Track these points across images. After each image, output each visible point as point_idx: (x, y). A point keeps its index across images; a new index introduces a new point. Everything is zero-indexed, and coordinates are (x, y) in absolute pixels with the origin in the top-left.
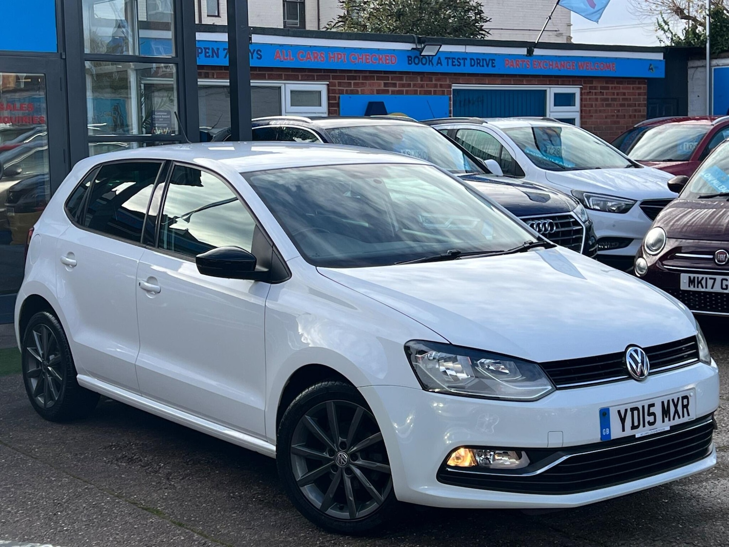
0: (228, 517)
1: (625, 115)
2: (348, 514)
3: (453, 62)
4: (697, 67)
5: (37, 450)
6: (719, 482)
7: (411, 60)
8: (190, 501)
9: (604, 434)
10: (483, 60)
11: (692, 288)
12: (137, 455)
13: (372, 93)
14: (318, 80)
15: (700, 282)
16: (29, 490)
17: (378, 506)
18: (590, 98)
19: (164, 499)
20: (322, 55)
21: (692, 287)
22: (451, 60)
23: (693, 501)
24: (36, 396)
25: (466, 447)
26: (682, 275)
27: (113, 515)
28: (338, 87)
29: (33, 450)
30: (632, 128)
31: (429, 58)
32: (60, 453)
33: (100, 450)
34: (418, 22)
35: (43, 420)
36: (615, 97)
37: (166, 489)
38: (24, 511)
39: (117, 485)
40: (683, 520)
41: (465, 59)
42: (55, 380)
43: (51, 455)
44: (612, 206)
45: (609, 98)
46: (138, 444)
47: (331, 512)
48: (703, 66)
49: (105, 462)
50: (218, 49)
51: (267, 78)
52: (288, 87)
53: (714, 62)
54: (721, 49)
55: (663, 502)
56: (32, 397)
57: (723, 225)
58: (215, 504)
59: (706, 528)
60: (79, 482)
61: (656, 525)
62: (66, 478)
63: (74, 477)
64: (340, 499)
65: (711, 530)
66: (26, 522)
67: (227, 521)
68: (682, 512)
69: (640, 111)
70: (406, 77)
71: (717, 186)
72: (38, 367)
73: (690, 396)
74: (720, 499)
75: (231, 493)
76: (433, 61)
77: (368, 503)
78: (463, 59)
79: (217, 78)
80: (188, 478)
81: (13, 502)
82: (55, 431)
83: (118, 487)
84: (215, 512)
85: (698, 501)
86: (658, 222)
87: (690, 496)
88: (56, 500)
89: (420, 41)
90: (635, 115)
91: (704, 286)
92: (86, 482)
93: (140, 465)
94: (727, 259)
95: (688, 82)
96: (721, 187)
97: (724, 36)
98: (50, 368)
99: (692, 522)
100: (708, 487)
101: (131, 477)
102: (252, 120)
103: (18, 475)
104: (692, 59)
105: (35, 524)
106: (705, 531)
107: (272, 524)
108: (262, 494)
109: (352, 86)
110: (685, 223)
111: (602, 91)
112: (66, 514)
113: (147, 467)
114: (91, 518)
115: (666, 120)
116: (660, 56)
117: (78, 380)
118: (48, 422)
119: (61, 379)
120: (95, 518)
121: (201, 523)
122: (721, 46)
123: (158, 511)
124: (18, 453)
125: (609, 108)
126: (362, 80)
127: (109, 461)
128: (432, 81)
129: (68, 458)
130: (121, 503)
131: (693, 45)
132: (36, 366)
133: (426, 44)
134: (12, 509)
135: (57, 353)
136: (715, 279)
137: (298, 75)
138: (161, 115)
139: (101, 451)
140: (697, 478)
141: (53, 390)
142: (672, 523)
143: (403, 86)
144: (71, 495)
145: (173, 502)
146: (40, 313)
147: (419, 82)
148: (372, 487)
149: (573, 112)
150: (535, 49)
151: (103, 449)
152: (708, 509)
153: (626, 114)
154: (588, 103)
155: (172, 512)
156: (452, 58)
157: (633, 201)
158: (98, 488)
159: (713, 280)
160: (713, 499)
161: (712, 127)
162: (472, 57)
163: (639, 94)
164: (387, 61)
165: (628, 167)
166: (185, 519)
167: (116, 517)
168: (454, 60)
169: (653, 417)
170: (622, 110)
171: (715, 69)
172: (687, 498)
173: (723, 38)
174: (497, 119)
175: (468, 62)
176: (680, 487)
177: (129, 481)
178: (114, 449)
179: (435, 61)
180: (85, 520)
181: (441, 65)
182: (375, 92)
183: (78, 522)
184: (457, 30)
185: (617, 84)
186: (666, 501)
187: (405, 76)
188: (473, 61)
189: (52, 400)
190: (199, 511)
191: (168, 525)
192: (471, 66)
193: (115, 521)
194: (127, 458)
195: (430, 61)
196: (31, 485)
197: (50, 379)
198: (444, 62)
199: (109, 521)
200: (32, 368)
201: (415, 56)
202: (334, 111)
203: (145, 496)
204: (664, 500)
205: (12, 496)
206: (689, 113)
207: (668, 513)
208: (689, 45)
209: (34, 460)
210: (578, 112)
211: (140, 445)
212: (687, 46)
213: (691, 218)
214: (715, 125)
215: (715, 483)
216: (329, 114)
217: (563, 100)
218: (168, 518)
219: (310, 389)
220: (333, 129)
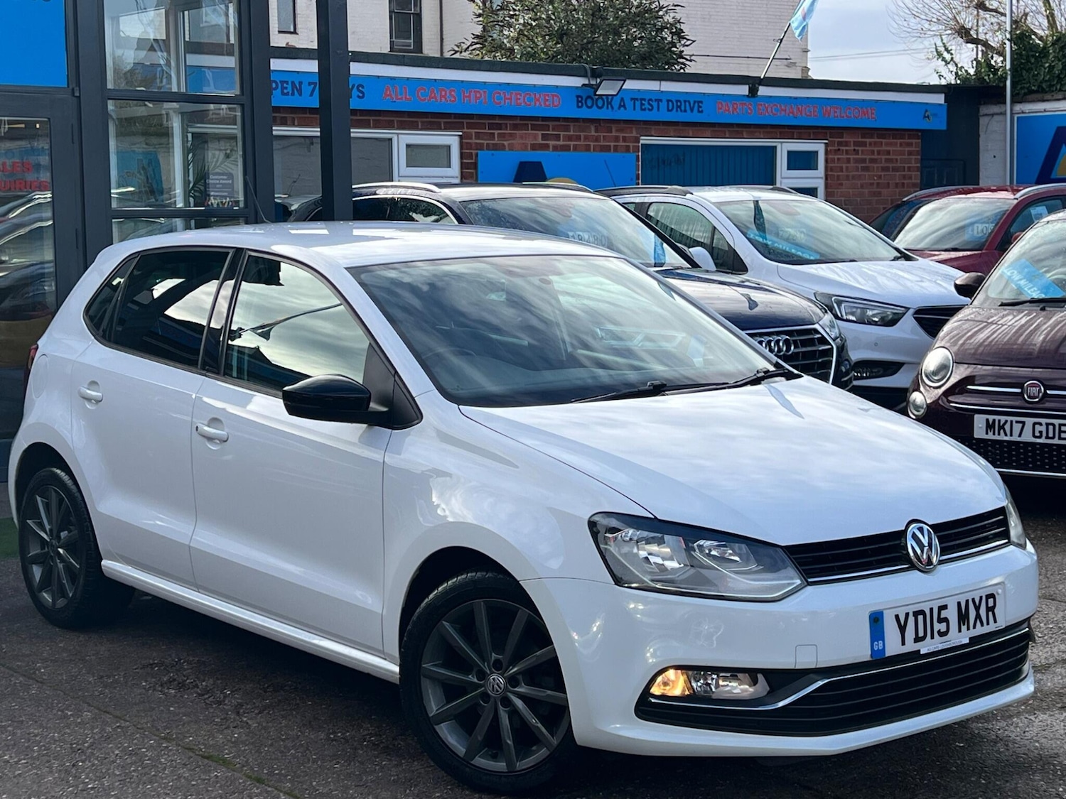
0: (328, 769)
1: (888, 183)
2: (505, 764)
3: (642, 104)
4: (993, 115)
5: (43, 670)
6: (1036, 718)
7: (581, 102)
8: (272, 745)
9: (876, 649)
10: (685, 101)
11: (990, 436)
12: (191, 677)
13: (524, 148)
14: (446, 129)
15: (1002, 427)
16: (35, 729)
17: (548, 753)
18: (838, 159)
19: (232, 743)
20: (453, 93)
21: (990, 434)
22: (639, 101)
23: (1000, 745)
24: (40, 591)
25: (677, 667)
26: (977, 417)
27: (160, 766)
28: (476, 139)
29: (37, 670)
30: (899, 202)
31: (607, 99)
32: (77, 676)
33: (137, 670)
34: (589, 46)
35: (50, 627)
36: (876, 157)
37: (235, 727)
38: (29, 760)
39: (163, 723)
40: (986, 772)
41: (659, 101)
42: (68, 567)
43: (65, 678)
44: (874, 316)
45: (866, 159)
46: (191, 661)
47: (481, 761)
48: (1001, 114)
49: (145, 689)
50: (301, 83)
51: (372, 125)
52: (402, 140)
53: (1018, 107)
54: (1028, 88)
55: (958, 746)
56: (33, 592)
57: (1036, 345)
58: (308, 749)
59: (1020, 784)
60: (108, 718)
61: (948, 780)
62: (88, 711)
63: (99, 709)
64: (493, 744)
65: (1027, 787)
66: (31, 776)
67: (326, 774)
68: (984, 761)
69: (910, 178)
70: (574, 125)
71: (1026, 289)
72: (43, 548)
73: (998, 594)
74: (1038, 741)
75: (331, 733)
76: (613, 103)
77: (534, 748)
78: (656, 100)
79: (299, 125)
80: (266, 711)
81: (11, 747)
82: (67, 643)
83: (165, 724)
84: (309, 760)
85: (1007, 746)
86: (942, 340)
87: (994, 737)
88: (75, 744)
89: (595, 74)
90: (903, 183)
91: (1008, 433)
92: (117, 717)
93: (197, 693)
94: (1041, 395)
95: (979, 136)
96: (1032, 290)
97: (1032, 69)
98: (61, 551)
99: (999, 776)
100: (1020, 725)
101: (183, 710)
102: (354, 187)
103: (17, 707)
104: (985, 104)
105: (46, 780)
106: (1019, 789)
107: (392, 778)
108: (376, 735)
109: (496, 139)
110: (981, 341)
111: (856, 148)
112: (90, 764)
113: (206, 696)
114: (127, 771)
115: (949, 191)
116: (939, 99)
117: (103, 568)
118: (57, 629)
119: (78, 567)
120: (134, 771)
121: (289, 777)
122: (1028, 85)
123: (224, 761)
124: (15, 674)
125: (867, 173)
126: (510, 130)
127: (150, 687)
128: (611, 132)
129: (90, 683)
130: (170, 748)
131: (988, 83)
132: (39, 547)
133: (602, 78)
134: (11, 757)
135: (71, 527)
136: (1023, 423)
137: (417, 122)
138: (219, 180)
139: (138, 673)
140: (1005, 712)
141: (65, 582)
142: (971, 777)
143: (570, 138)
144: (96, 737)
145: (247, 748)
146: (47, 469)
147: (593, 133)
148: (539, 725)
149: (815, 178)
150: (760, 88)
151: (141, 668)
152: (1022, 757)
153: (890, 182)
154: (836, 165)
155: (246, 762)
156: (640, 99)
157: (903, 309)
158: (134, 725)
159: (1021, 425)
160: (1027, 742)
161: (1016, 201)
162: (669, 98)
163: (910, 153)
164: (547, 103)
165: (896, 259)
166: (265, 772)
167: (165, 769)
168: (643, 102)
169: (945, 624)
170: (884, 175)
171: (1018, 118)
172: (991, 741)
173: (1030, 73)
174: (707, 188)
175: (663, 105)
176: (980, 725)
177: (181, 715)
178: (156, 668)
179: (616, 103)
180: (118, 773)
181: (625, 109)
182: (529, 147)
183: (109, 777)
184: (645, 58)
185: (878, 138)
186: (962, 745)
187: (572, 124)
188: (670, 103)
189: (64, 597)
190: (285, 759)
191: (241, 781)
192: (668, 110)
193: (163, 776)
194: (176, 682)
195: (609, 103)
196: (36, 722)
197: (61, 566)
198: (629, 104)
199: (154, 775)
200: (34, 551)
201: (587, 96)
202: (470, 176)
203: (206, 738)
204: (957, 744)
205: (9, 738)
206: (980, 181)
207: (964, 762)
208: (981, 83)
209: (40, 685)
210: (821, 178)
211: (195, 663)
212: (977, 84)
213: (989, 334)
214: (1020, 199)
215: (1031, 720)
216: (462, 179)
217: (800, 161)
218: (240, 770)
219: (450, 582)
220: (472, 201)
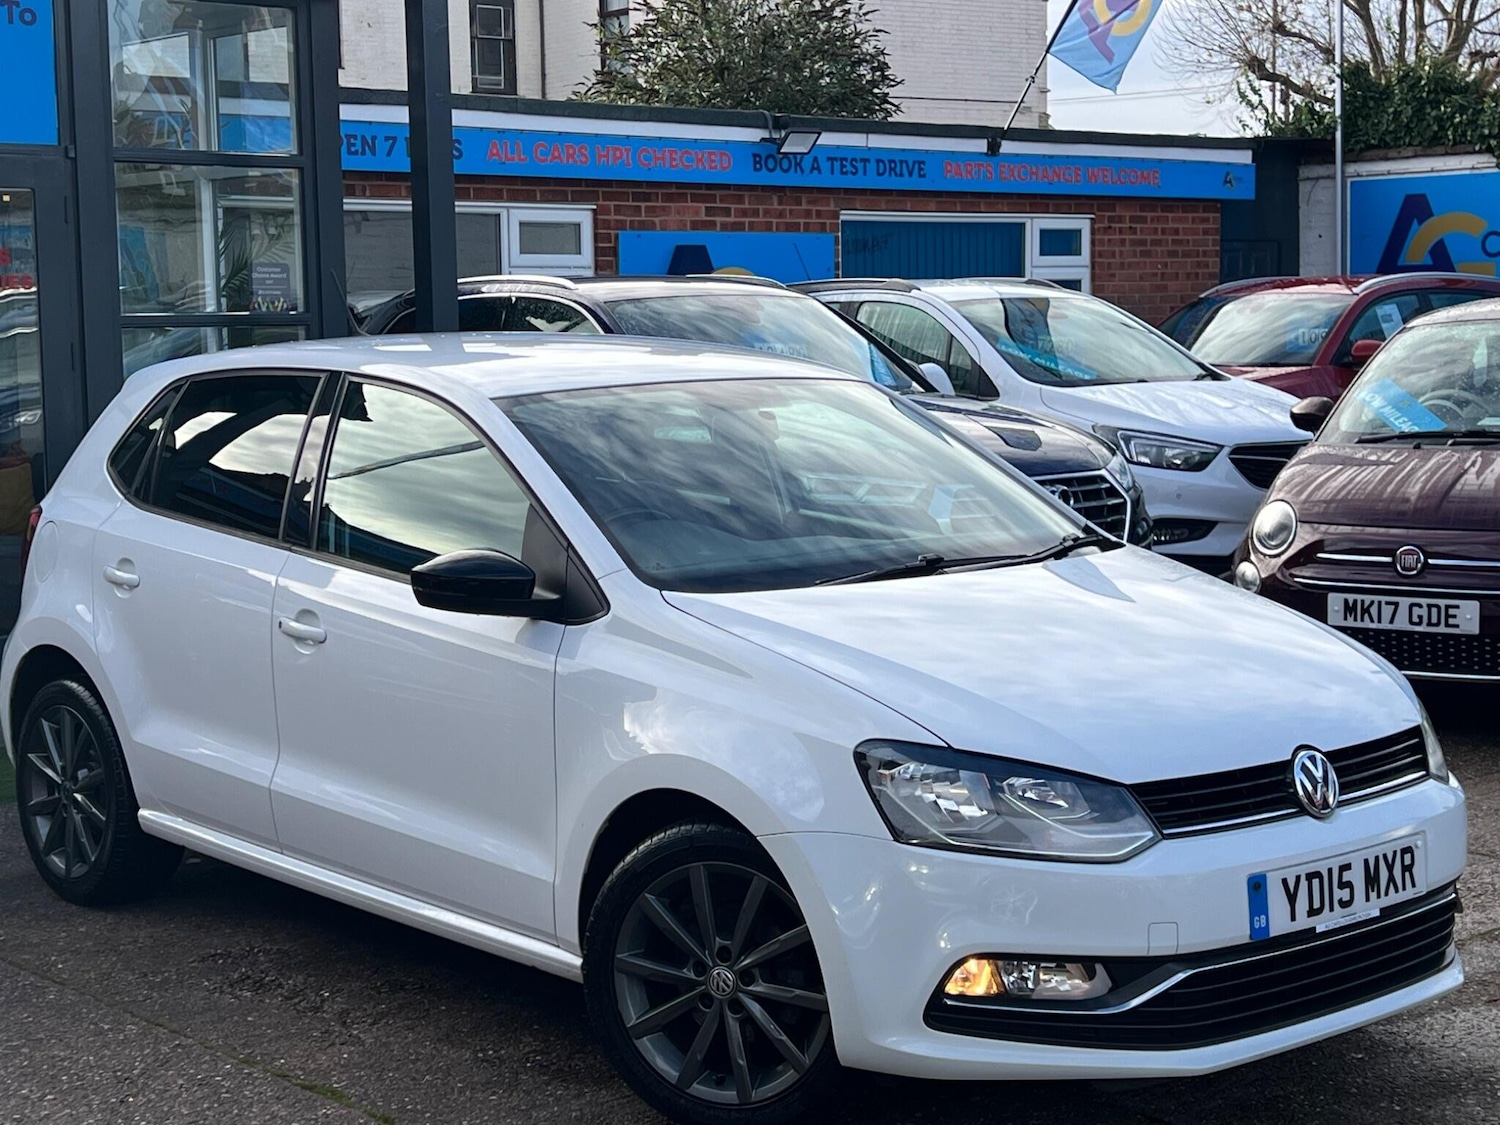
9: (1257, 927)
11: (1350, 623)
15: (1366, 611)
21: (1350, 620)
25: (980, 956)
26: (1331, 596)
44: (1177, 457)
54: (1365, 142)
57: (1410, 497)
71: (1392, 420)
73: (1417, 847)
86: (1280, 491)
91: (1375, 618)
94: (1420, 566)
96: (1402, 422)
110: (1333, 493)
122: (1366, 136)
136: (1396, 605)
148: (783, 1037)
157: (1215, 447)
159: (1393, 607)
161: (1356, 298)
165: (1201, 378)
169: (1348, 890)
171: (1352, 183)
214: (1361, 295)
219: (655, 839)
